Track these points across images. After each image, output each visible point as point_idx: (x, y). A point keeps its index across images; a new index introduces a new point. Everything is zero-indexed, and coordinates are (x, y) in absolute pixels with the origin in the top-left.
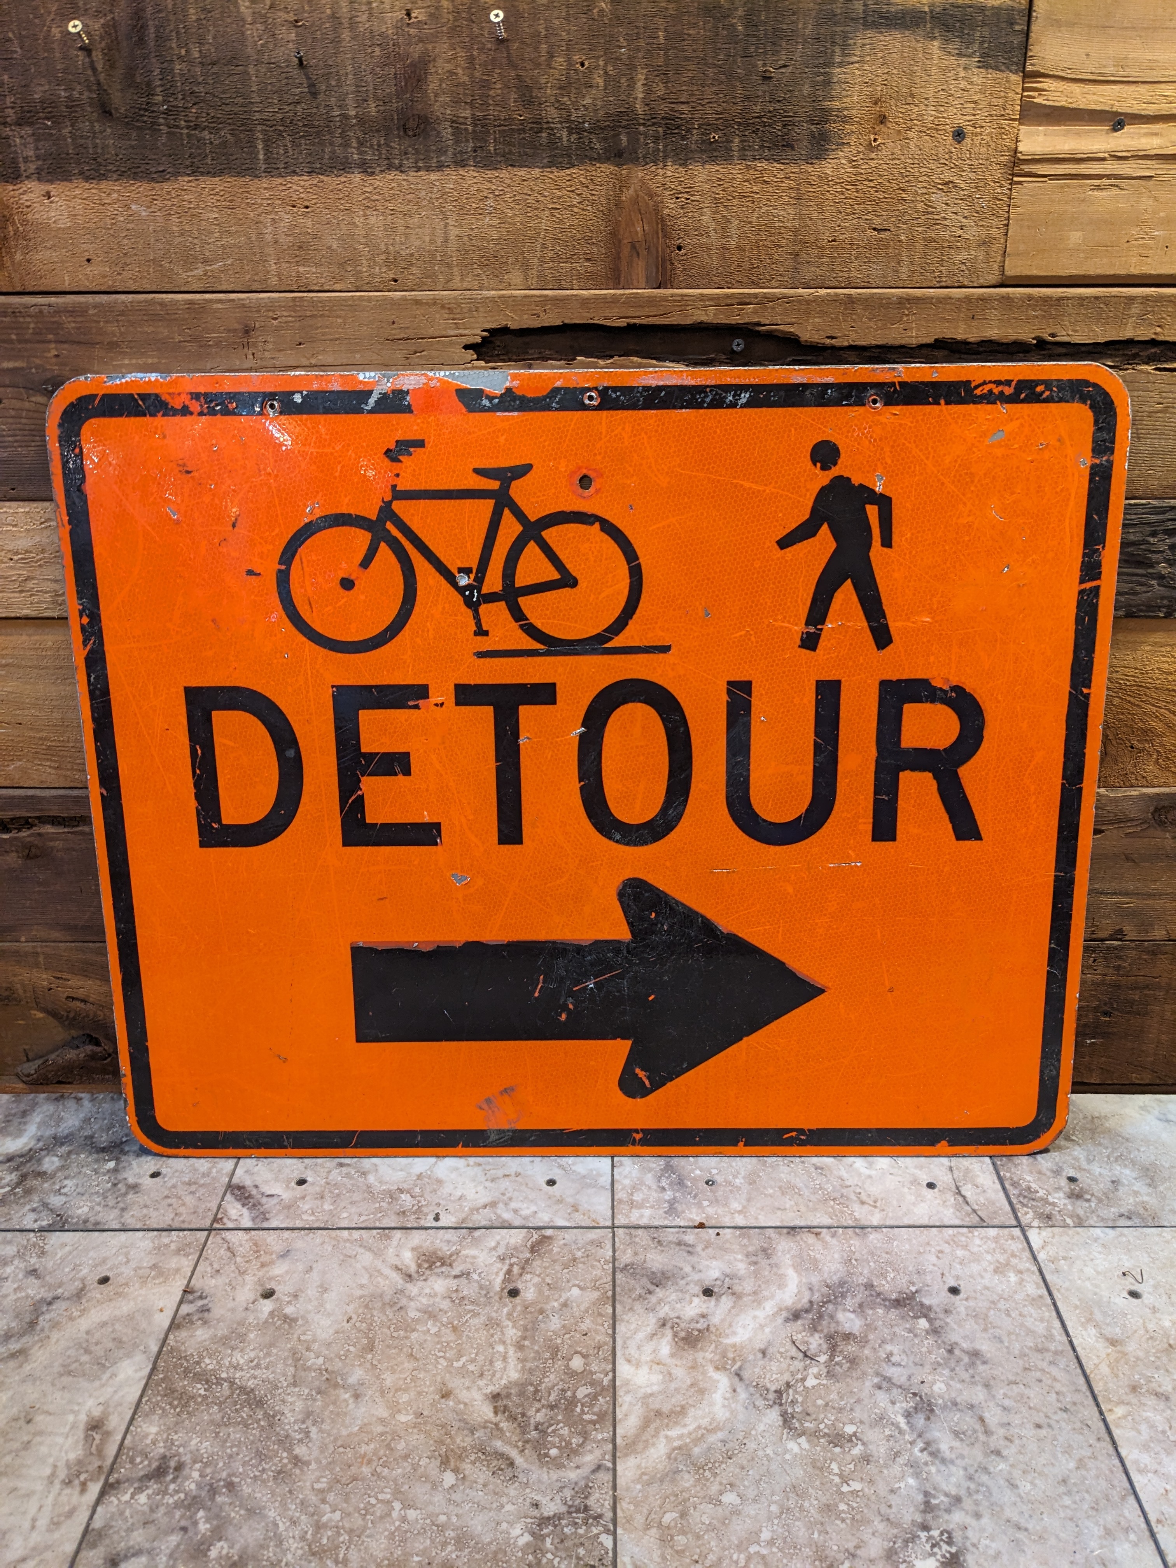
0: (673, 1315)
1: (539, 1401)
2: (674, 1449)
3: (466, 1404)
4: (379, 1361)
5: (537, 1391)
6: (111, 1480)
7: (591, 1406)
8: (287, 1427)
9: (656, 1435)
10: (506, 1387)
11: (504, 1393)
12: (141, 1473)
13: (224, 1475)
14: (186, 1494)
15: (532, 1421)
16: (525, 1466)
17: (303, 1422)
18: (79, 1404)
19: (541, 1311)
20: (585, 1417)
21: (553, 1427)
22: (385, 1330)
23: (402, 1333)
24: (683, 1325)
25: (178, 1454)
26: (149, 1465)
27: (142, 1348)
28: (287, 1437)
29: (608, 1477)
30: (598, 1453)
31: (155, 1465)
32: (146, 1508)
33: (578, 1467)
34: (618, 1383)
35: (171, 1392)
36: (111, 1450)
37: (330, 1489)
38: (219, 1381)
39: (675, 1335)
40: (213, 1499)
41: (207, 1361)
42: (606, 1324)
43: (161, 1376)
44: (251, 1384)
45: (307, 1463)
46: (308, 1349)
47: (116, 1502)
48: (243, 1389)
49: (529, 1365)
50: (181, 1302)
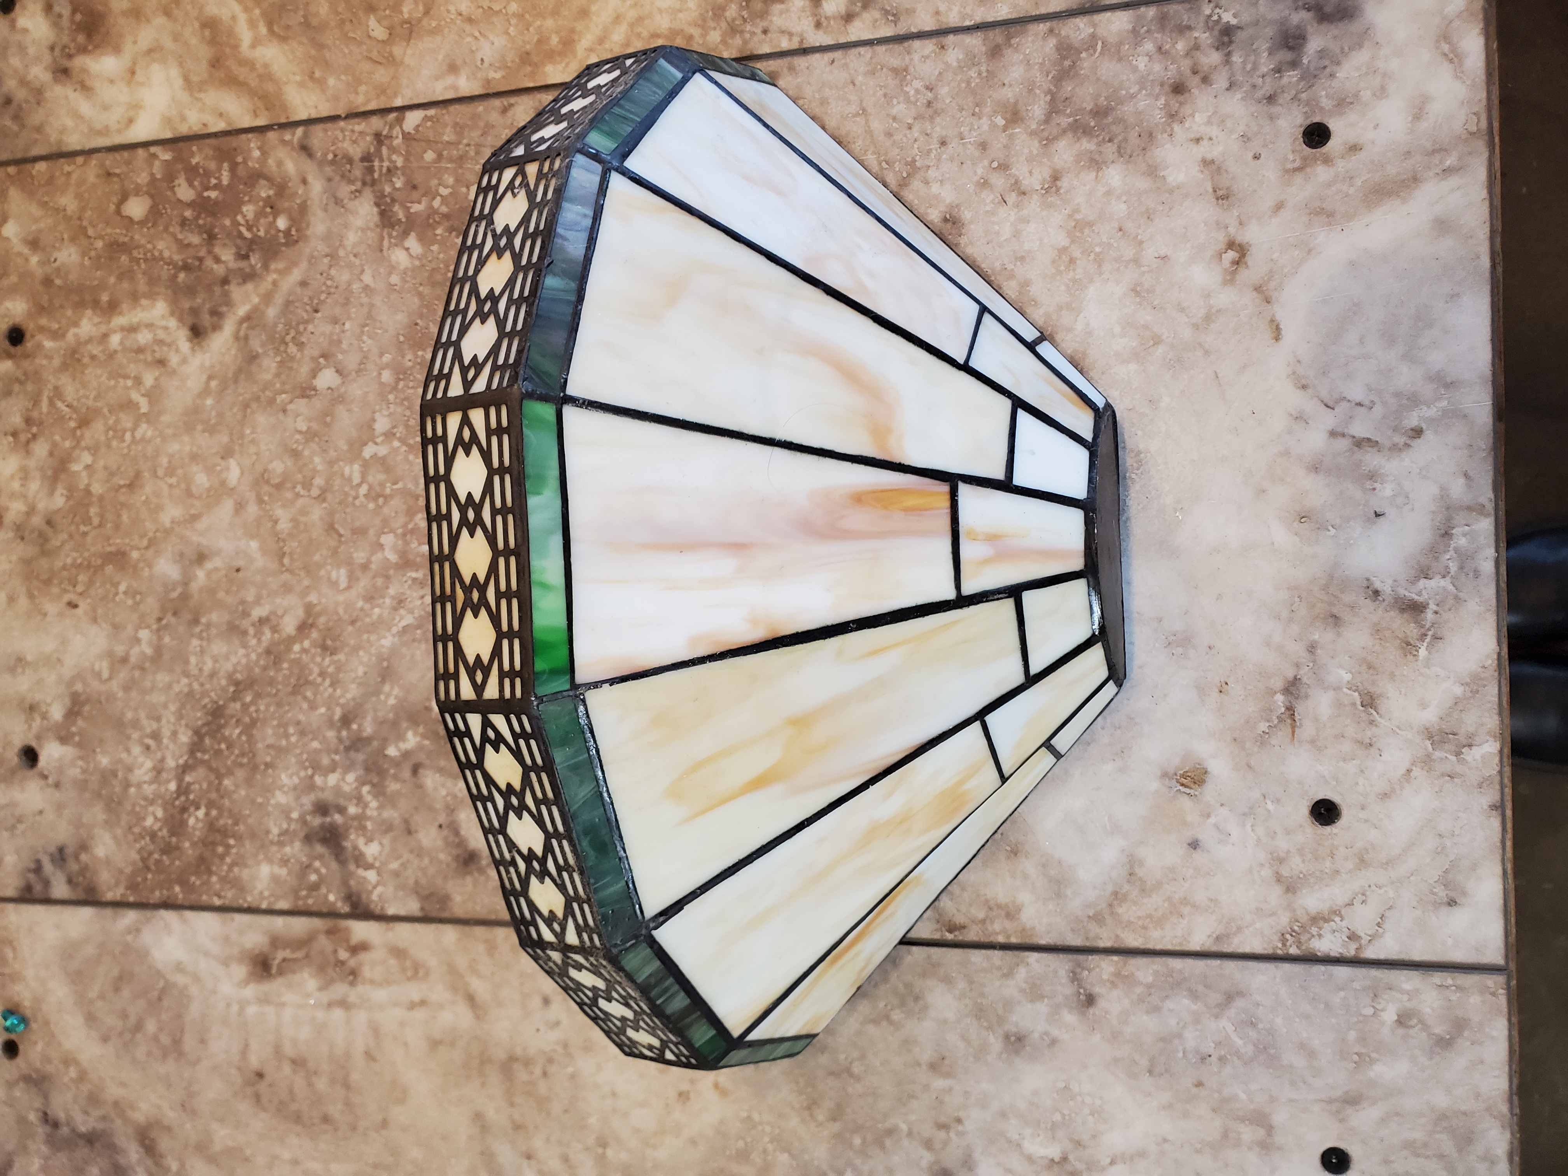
0: (47, 58)
1: (201, 260)
2: (271, 31)
3: (210, 378)
4: (142, 536)
5: (186, 267)
6: (346, 909)
7: (207, 174)
8: (253, 657)
9: (250, 64)
10: (181, 319)
11: (190, 320)
12: (334, 865)
13: (331, 734)
14: (364, 784)
15: (233, 265)
16: (304, 265)
17: (245, 633)
18: (228, 1005)
19: (47, 282)
20: (225, 181)
21: (243, 229)
22: (89, 539)
23: (93, 511)
24: (65, 39)
25: (302, 820)
26: (320, 857)
27: (130, 938)
28: (268, 652)
29: (318, 131)
30: (282, 153)
31: (319, 849)
32: (386, 841)
33: (304, 182)
34: (169, 135)
35: (203, 865)
36: (299, 925)
37: (349, 563)
38: (183, 790)
39: (83, 50)
40: (368, 740)
41: (149, 822)
42: (67, 168)
43: (177, 889)
44: (185, 738)
45: (309, 608)
46: (125, 660)
47: (380, 889)
48: (195, 747)
49: (142, 284)
50: (48, 901)
